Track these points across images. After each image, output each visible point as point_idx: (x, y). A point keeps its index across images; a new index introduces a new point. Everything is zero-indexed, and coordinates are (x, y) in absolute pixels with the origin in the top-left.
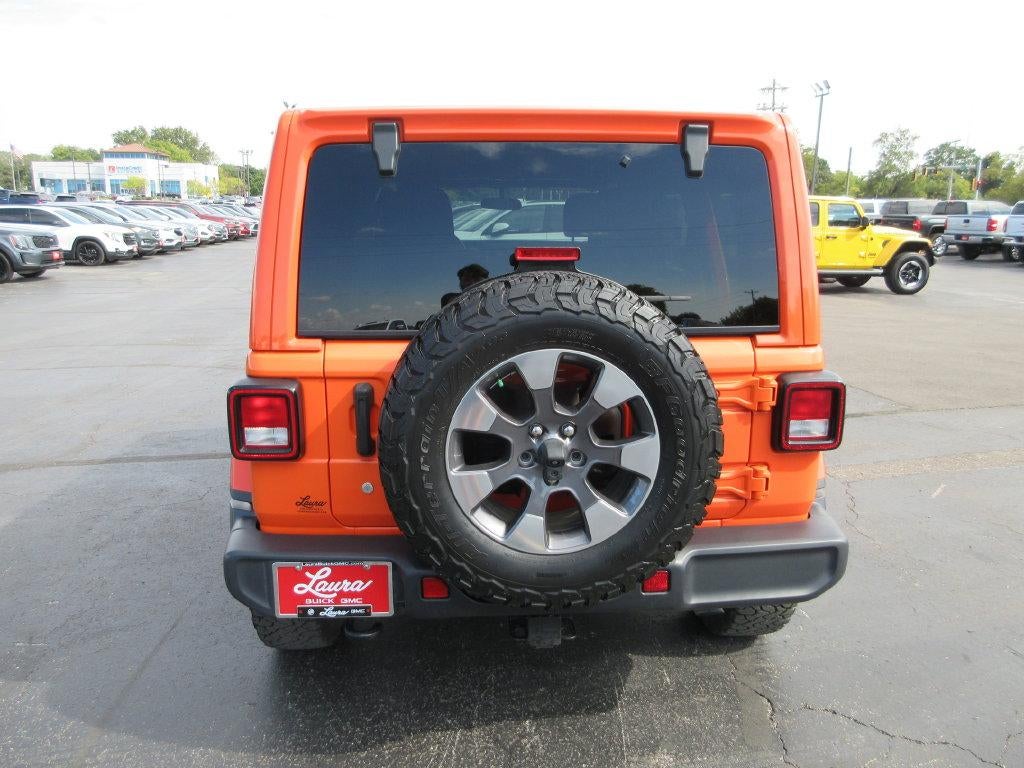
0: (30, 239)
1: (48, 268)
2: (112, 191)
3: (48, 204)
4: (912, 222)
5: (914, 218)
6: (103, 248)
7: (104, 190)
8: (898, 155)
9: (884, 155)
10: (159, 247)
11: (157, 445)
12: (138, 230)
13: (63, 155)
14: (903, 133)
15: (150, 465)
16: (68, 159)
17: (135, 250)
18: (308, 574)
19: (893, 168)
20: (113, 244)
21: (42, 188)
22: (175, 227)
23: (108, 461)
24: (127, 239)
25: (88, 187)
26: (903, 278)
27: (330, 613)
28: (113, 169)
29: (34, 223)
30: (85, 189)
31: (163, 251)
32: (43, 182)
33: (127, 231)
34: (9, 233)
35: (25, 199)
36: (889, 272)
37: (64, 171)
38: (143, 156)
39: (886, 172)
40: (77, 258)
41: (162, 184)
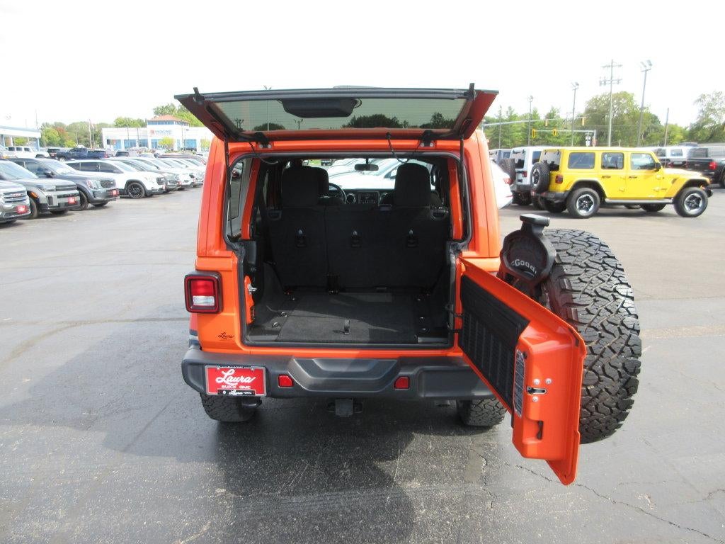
0: (99, 182)
1: (109, 201)
2: (152, 147)
3: (111, 158)
4: (709, 163)
5: (711, 160)
6: (144, 186)
7: (147, 146)
8: (713, 111)
9: (702, 111)
10: (179, 185)
11: (167, 312)
12: (166, 175)
13: (122, 124)
14: (718, 94)
15: (161, 322)
16: (125, 126)
17: (164, 188)
18: (223, 372)
19: (710, 121)
20: (150, 184)
21: (109, 146)
22: (190, 172)
23: (138, 320)
24: (159, 181)
25: (137, 144)
26: (688, 205)
27: (234, 393)
28: (153, 132)
29: (102, 171)
30: (135, 146)
31: (182, 189)
32: (108, 142)
33: (159, 176)
34: (86, 179)
35: (97, 155)
36: (677, 201)
37: (122, 134)
38: (173, 123)
39: (704, 124)
40: (128, 194)
41: (185, 141)
